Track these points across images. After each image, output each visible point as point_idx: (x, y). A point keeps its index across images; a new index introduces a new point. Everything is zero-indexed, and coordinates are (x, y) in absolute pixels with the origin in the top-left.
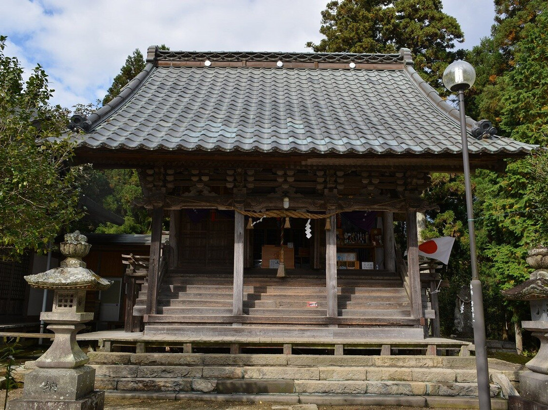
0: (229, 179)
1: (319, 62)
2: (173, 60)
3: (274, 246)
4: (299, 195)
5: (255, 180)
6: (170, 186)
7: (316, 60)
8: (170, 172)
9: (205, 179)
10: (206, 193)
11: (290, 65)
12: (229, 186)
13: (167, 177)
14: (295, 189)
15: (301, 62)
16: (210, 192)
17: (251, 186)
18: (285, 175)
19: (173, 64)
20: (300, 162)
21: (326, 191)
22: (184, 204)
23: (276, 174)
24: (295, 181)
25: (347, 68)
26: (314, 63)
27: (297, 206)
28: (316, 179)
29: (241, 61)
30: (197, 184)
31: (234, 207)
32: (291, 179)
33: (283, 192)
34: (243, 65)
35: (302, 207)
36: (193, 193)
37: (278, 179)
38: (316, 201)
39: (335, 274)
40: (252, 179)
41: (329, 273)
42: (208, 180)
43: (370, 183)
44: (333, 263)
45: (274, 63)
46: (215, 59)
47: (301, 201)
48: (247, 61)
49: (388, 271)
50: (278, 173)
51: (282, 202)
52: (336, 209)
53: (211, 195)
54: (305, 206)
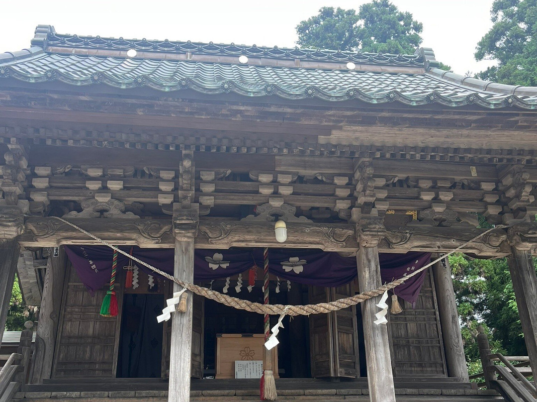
0: (164, 187)
1: (301, 60)
2: (77, 47)
3: (240, 335)
4: (303, 219)
5: (216, 191)
6: (40, 198)
7: (298, 57)
8: (41, 171)
9: (115, 186)
10: (115, 212)
12: (164, 200)
13: (33, 179)
14: (294, 209)
16: (124, 211)
17: (209, 201)
18: (275, 183)
19: (76, 52)
20: (316, 138)
21: (356, 212)
22: (65, 234)
23: (257, 181)
24: (294, 194)
26: (294, 60)
27: (301, 239)
28: (335, 191)
29: (185, 53)
30: (96, 194)
31: (174, 241)
32: (286, 191)
33: (272, 215)
34: (187, 58)
35: (311, 243)
36: (87, 211)
37: (261, 190)
38: (338, 231)
39: (390, 381)
40: (210, 188)
41: (376, 380)
42: (121, 189)
43: (436, 200)
44: (386, 358)
45: (235, 59)
46: (143, 48)
47: (307, 230)
48: (193, 53)
49: (456, 380)
50: (260, 179)
51: (272, 230)
52: (379, 246)
53: (124, 216)
54: (317, 240)
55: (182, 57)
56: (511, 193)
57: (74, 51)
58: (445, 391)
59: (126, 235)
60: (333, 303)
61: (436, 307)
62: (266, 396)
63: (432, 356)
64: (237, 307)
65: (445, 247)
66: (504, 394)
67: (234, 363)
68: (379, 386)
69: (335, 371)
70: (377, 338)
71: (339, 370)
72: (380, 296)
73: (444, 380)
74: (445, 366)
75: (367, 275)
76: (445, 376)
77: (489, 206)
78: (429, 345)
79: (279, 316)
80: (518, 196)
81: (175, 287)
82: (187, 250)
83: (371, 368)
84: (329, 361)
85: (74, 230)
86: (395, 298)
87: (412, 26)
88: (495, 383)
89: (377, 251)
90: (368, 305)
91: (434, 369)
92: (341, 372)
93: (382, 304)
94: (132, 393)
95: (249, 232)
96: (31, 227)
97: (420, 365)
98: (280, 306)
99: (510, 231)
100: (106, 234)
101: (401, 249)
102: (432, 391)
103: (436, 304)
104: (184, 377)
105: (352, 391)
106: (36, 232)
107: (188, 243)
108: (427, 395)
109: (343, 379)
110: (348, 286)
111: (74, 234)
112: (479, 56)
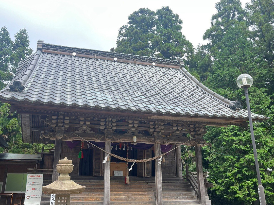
0: (102, 124)
1: (136, 60)
2: (53, 50)
4: (140, 135)
5: (116, 125)
6: (67, 126)
7: (135, 59)
8: (67, 118)
9: (88, 123)
10: (88, 131)
11: (121, 60)
12: (102, 128)
13: (65, 121)
14: (138, 131)
15: (127, 59)
16: (91, 131)
17: (114, 128)
18: (133, 123)
19: (53, 52)
20: (147, 117)
21: (155, 133)
22: (75, 137)
25: (151, 65)
26: (134, 60)
27: (140, 141)
28: (150, 126)
29: (94, 55)
30: (83, 126)
31: (105, 140)
32: (136, 126)
33: (132, 133)
34: (95, 57)
35: (142, 142)
36: (80, 131)
37: (129, 125)
38: (150, 138)
39: (161, 180)
40: (114, 124)
41: (157, 180)
42: (90, 124)
43: (177, 130)
44: (160, 174)
45: (113, 58)
46: (79, 52)
47: (142, 138)
48: (97, 55)
49: (179, 178)
50: (129, 122)
51: (132, 138)
52: (161, 143)
53: (91, 132)
54: (144, 141)
55: (93, 56)
56: (198, 129)
57: (52, 51)
58: (175, 182)
59: (92, 138)
60: (148, 159)
61: (175, 156)
62: (127, 183)
63: (173, 171)
64: (123, 160)
65: (178, 144)
66: (190, 183)
67: (114, 171)
68: (158, 181)
69: (144, 175)
70: (158, 169)
71: (146, 174)
72: (160, 157)
73: (175, 178)
74: (176, 173)
75: (157, 152)
76: (176, 177)
77: (191, 132)
78: (172, 167)
79: (133, 162)
80: (199, 131)
81: (106, 154)
82: (109, 143)
83: (156, 177)
84: (143, 172)
85: (78, 137)
86: (164, 158)
87: (178, 21)
88: (189, 180)
89: (160, 144)
90: (157, 160)
91: (173, 174)
92: (146, 175)
93: (160, 159)
94: (89, 181)
95: (126, 138)
96: (65, 135)
97: (169, 173)
98: (134, 160)
99: (196, 140)
100: (86, 138)
101: (167, 144)
102: (172, 182)
103: (175, 155)
104: (109, 178)
105: (150, 181)
106: (67, 137)
107: (109, 141)
108: (170, 183)
109: (146, 177)
110: (150, 149)
111: (77, 138)
112: (205, 38)
